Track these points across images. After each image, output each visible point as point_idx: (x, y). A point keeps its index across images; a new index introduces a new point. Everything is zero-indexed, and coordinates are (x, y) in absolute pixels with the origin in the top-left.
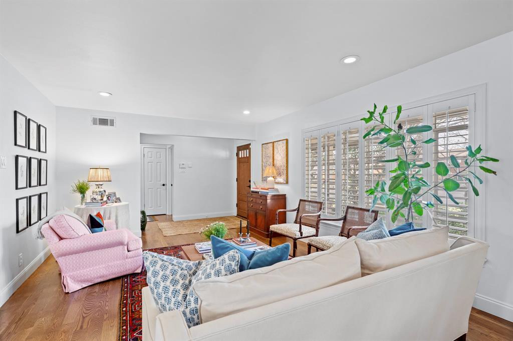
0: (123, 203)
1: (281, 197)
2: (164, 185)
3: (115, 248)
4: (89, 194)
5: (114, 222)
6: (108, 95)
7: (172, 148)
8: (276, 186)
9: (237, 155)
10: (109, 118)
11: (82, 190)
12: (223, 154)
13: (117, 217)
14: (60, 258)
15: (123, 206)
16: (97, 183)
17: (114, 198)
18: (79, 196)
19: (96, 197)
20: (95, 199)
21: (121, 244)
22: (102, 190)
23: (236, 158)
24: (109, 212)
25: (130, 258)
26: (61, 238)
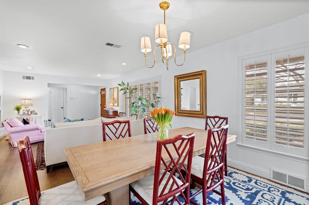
0: (38, 115)
1: (115, 112)
2: (62, 108)
3: (35, 131)
4: (21, 111)
5: (34, 122)
6: (31, 68)
7: (66, 89)
8: (114, 107)
9: (101, 93)
10: (31, 76)
11: (18, 109)
12: (94, 92)
13: (35, 121)
14: (11, 134)
15: (39, 116)
16: (25, 106)
17: (34, 113)
18: (17, 111)
19: (24, 112)
20: (25, 113)
21: (38, 129)
22: (28, 109)
23: (100, 94)
24: (31, 118)
25: (42, 135)
26: (11, 127)
